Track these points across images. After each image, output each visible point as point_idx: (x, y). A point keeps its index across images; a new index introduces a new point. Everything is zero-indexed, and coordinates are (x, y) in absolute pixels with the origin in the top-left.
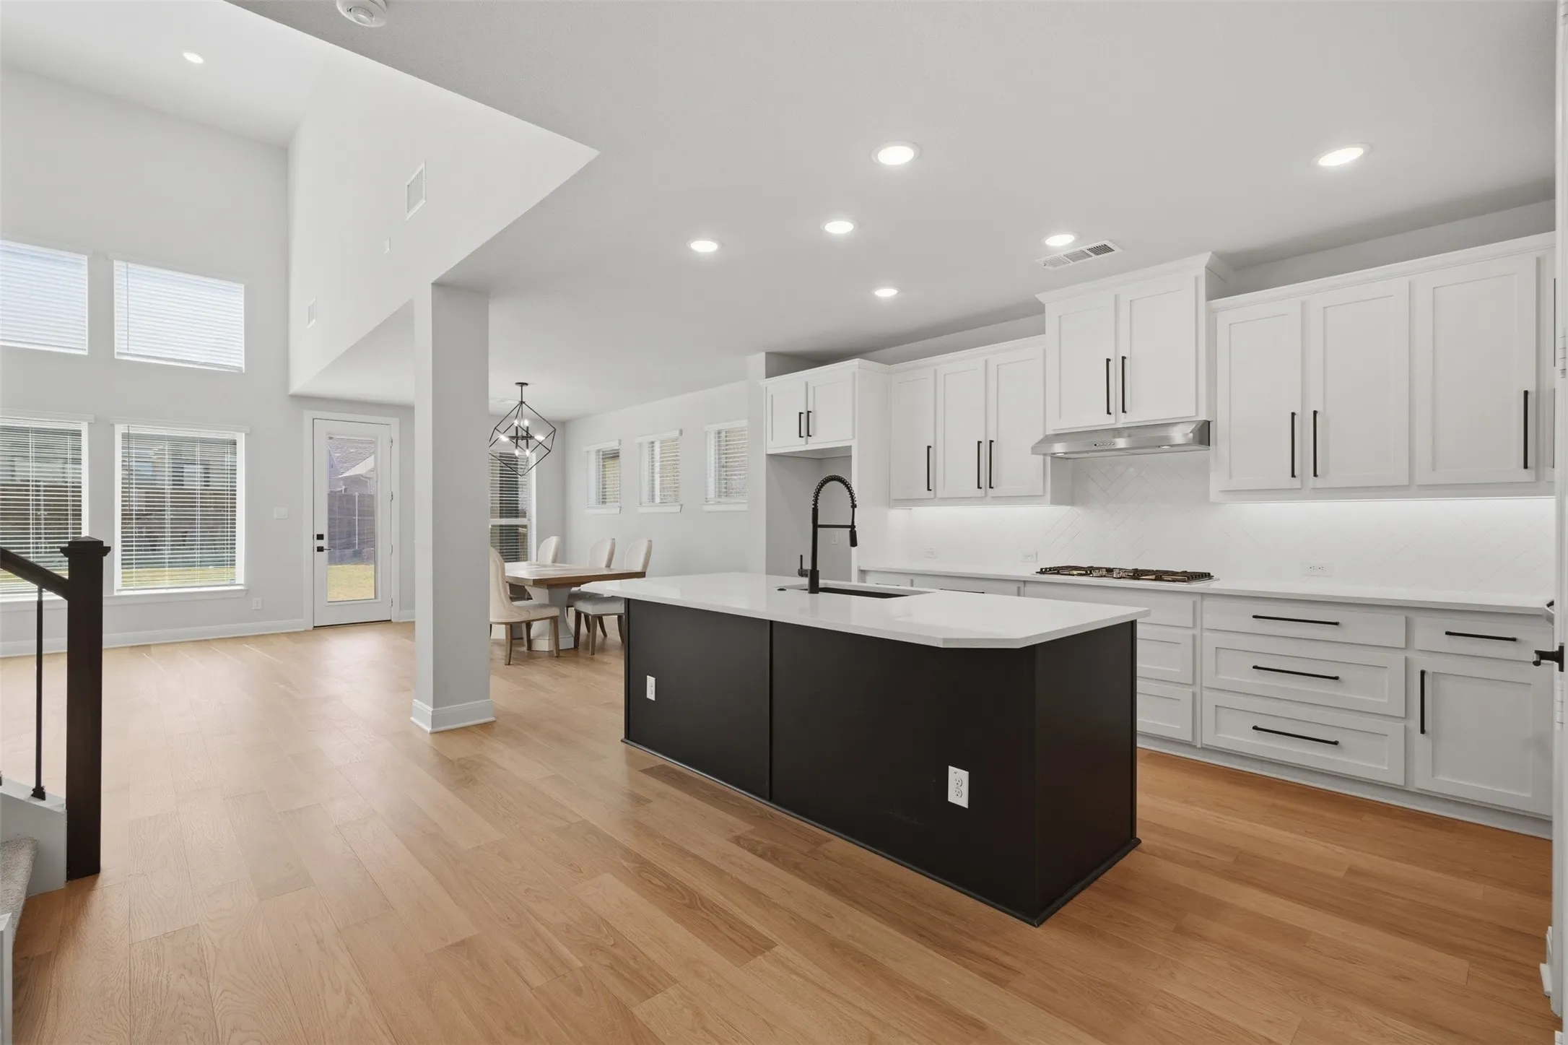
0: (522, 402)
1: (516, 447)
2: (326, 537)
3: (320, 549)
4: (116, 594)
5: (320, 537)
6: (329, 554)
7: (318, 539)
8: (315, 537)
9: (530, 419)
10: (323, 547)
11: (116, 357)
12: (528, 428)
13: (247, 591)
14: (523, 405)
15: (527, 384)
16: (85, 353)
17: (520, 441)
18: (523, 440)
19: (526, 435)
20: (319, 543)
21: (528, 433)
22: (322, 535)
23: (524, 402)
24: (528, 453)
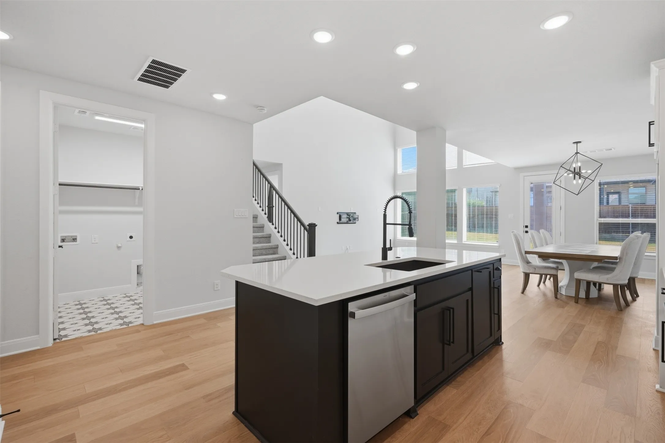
1: (580, 178)
3: (527, 232)
5: (527, 227)
8: (525, 226)
9: (581, 162)
11: (464, 167)
12: (580, 167)
13: (499, 246)
14: (578, 154)
15: (580, 142)
16: (456, 168)
17: (576, 175)
18: (577, 174)
19: (578, 171)
20: (527, 229)
21: (580, 170)
22: (528, 226)
23: (579, 153)
24: (580, 181)
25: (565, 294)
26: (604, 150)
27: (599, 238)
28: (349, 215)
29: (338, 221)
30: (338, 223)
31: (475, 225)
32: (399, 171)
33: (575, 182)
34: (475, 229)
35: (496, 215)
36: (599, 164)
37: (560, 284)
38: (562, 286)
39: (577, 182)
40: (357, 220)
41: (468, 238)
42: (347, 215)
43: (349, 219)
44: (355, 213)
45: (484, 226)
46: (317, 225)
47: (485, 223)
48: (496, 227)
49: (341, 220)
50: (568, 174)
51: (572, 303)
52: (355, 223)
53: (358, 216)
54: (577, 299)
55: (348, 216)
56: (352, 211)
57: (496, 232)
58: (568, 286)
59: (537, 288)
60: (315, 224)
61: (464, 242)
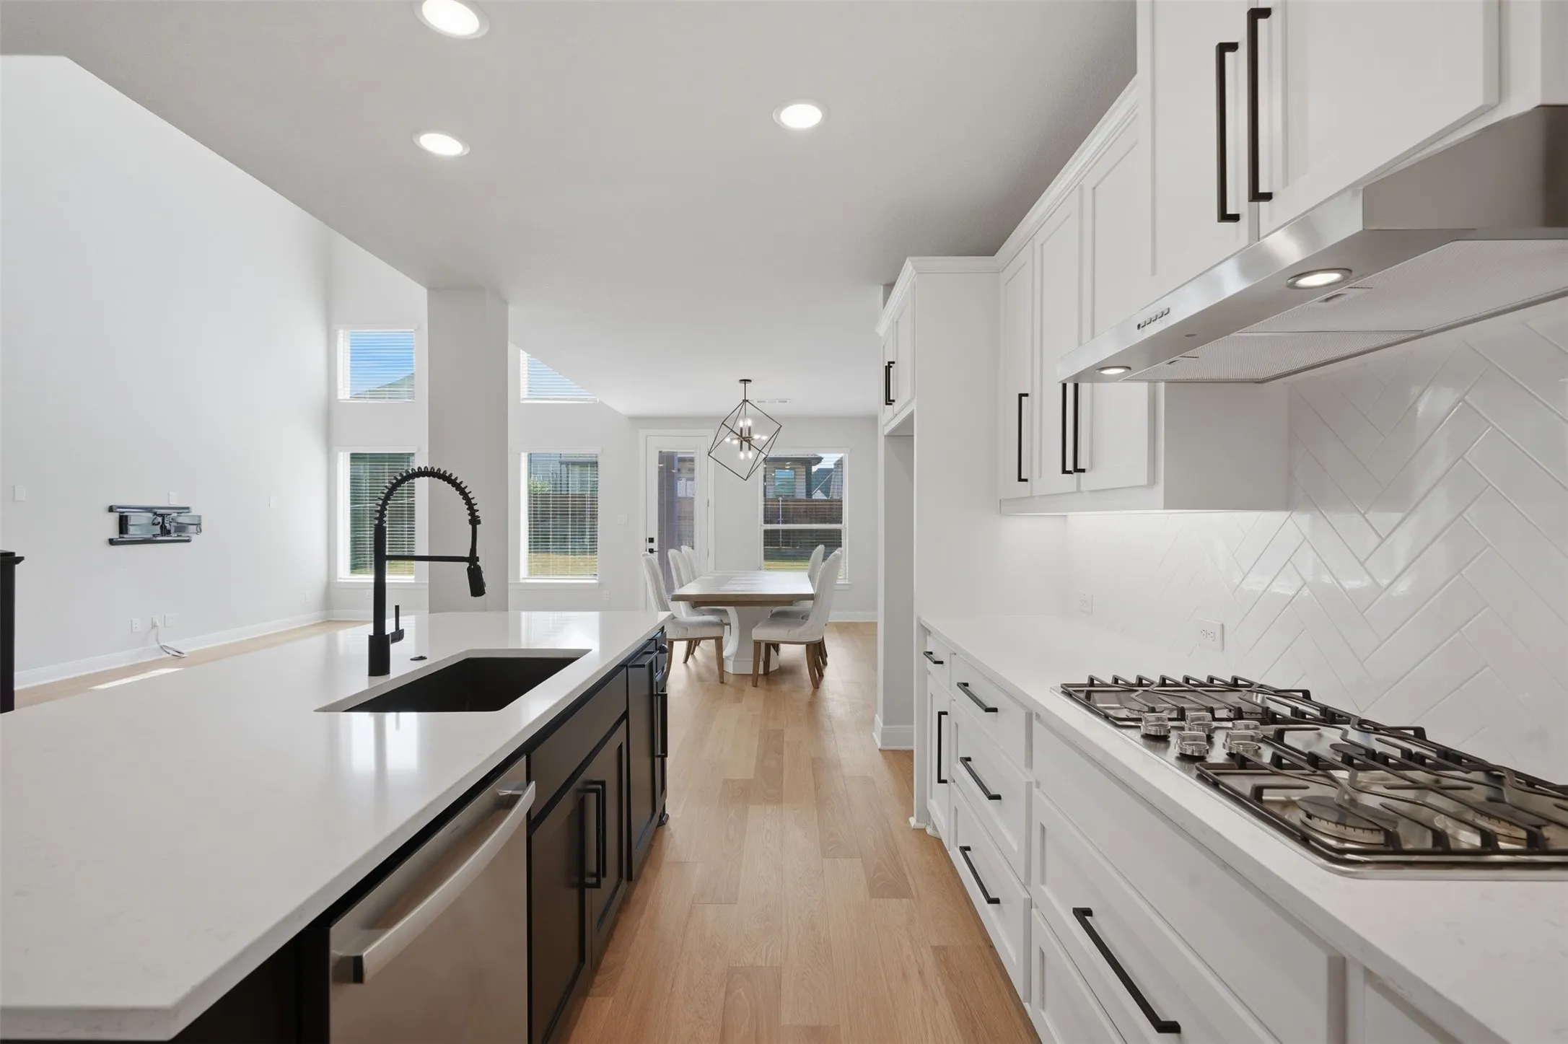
0: (745, 401)
1: (750, 449)
2: (656, 540)
3: (651, 551)
4: (522, 581)
5: (651, 540)
6: (659, 555)
7: (650, 542)
8: (648, 540)
9: (751, 418)
10: (653, 549)
12: (750, 429)
13: (600, 584)
14: (747, 403)
15: (750, 381)
17: (744, 442)
18: (746, 441)
19: (747, 436)
20: (651, 546)
21: (749, 434)
22: (653, 539)
23: (747, 401)
24: (750, 455)
25: (734, 671)
26: (777, 401)
27: (765, 556)
28: (162, 516)
29: (115, 535)
30: (112, 542)
31: (549, 538)
32: (344, 393)
33: (742, 455)
34: (548, 545)
35: (594, 516)
36: (777, 425)
37: (725, 654)
38: (727, 657)
39: (746, 456)
40: (193, 528)
41: (532, 573)
42: (155, 513)
43: (163, 527)
44: (188, 508)
45: (568, 538)
46: (21, 559)
47: (570, 533)
48: (593, 540)
49: (127, 533)
50: (732, 440)
51: (749, 687)
52: (188, 541)
53: (200, 517)
54: (754, 679)
55: (160, 519)
56: (175, 503)
57: (593, 551)
58: (738, 654)
59: (683, 666)
60: (13, 554)
61: (524, 579)
